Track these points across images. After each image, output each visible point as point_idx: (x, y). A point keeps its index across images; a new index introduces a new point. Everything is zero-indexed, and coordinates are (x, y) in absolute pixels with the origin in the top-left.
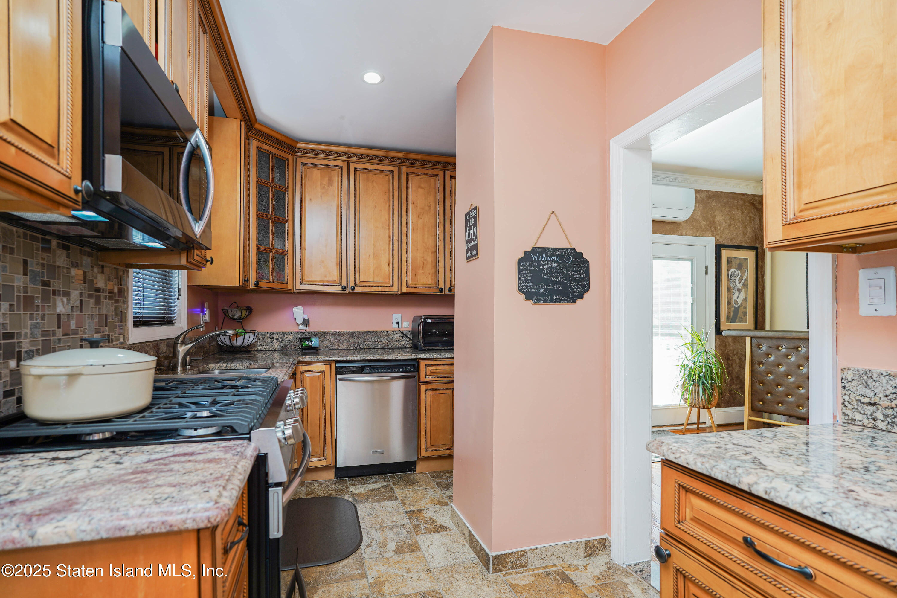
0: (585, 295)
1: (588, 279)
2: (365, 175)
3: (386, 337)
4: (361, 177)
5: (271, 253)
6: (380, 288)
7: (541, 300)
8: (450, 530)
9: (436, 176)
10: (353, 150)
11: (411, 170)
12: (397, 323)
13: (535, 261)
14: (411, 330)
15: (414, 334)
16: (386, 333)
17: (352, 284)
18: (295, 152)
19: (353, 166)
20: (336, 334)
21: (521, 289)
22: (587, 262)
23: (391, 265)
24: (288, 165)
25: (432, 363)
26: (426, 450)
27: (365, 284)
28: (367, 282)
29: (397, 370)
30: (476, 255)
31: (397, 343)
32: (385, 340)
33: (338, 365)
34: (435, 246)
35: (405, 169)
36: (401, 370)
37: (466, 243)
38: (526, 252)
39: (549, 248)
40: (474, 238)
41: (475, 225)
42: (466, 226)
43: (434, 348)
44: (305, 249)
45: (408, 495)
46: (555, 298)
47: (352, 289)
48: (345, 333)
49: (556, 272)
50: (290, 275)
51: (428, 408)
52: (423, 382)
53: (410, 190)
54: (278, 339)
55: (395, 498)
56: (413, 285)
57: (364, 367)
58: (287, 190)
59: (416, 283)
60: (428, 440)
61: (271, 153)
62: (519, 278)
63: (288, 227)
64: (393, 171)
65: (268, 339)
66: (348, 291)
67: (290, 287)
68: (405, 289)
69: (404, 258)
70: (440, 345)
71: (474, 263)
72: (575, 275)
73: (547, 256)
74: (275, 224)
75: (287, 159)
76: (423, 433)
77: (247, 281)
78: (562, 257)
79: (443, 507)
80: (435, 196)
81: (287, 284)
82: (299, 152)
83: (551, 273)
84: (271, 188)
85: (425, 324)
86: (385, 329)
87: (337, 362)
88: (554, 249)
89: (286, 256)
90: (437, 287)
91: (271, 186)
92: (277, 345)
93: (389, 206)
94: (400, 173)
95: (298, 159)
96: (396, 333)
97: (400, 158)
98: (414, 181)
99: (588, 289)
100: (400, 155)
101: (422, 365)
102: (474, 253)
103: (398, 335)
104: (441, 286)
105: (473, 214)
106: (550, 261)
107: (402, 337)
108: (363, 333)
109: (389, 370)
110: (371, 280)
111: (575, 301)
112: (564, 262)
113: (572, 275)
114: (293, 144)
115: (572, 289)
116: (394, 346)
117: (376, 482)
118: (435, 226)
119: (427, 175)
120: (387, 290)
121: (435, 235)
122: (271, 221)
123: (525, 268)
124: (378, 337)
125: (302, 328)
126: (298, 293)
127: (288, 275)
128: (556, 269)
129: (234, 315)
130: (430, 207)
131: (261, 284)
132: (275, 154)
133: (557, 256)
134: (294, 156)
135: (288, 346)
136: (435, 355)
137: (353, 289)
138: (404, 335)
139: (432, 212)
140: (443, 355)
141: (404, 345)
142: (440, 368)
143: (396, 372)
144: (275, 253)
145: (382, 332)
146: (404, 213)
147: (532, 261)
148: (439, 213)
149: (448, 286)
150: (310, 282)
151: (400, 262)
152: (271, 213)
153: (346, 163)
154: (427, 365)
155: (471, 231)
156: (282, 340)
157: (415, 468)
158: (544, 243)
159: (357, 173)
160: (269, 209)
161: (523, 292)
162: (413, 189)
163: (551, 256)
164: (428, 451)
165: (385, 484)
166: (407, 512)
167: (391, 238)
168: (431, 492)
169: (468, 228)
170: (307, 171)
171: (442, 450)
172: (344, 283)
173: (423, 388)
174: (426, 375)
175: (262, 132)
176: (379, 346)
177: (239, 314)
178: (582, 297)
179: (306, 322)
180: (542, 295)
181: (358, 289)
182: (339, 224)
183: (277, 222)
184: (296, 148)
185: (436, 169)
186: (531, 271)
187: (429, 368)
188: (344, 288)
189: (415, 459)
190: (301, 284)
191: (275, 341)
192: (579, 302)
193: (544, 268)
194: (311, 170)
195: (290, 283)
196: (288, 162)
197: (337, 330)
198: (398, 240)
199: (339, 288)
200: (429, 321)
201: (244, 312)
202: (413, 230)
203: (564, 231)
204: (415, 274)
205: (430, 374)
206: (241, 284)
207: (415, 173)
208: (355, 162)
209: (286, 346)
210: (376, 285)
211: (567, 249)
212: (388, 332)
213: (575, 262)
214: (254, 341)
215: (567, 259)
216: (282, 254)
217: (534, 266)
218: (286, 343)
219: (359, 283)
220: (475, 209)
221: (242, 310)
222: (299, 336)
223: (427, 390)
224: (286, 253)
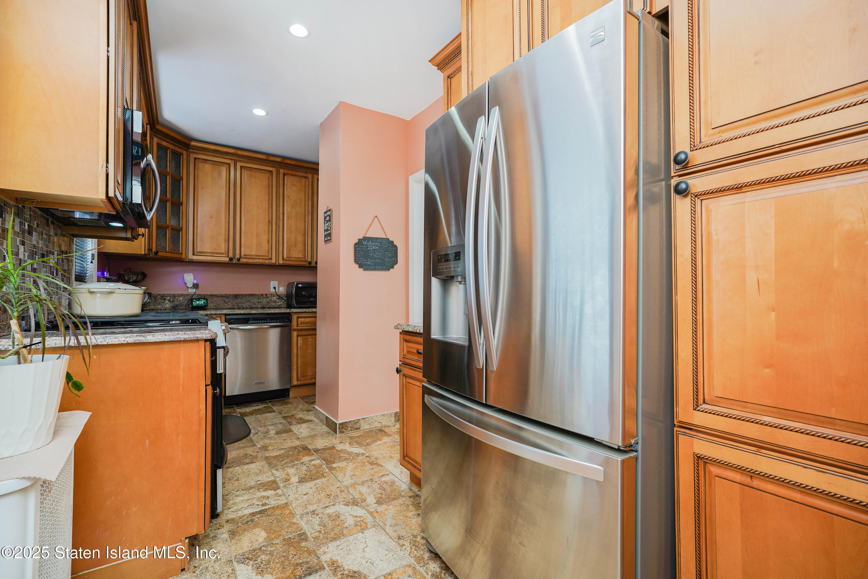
0: (395, 266)
1: (397, 257)
2: (249, 172)
3: (265, 299)
4: (245, 173)
5: (168, 229)
6: (261, 260)
7: (368, 268)
8: (314, 421)
9: (306, 178)
10: (240, 152)
11: (286, 172)
12: (275, 288)
13: (365, 245)
14: (285, 293)
15: (289, 296)
16: (265, 296)
17: (238, 256)
18: (189, 148)
19: (239, 165)
20: (222, 296)
21: (356, 261)
22: (396, 247)
23: (270, 243)
24: (183, 159)
25: (302, 316)
26: (297, 380)
27: (249, 257)
28: (250, 255)
29: (275, 321)
30: (330, 239)
31: (274, 304)
32: (265, 301)
33: (228, 317)
34: (305, 230)
35: (281, 171)
36: (278, 321)
37: (325, 231)
38: (359, 240)
39: (373, 238)
40: (329, 229)
41: (330, 220)
42: (325, 220)
43: (304, 306)
44: (197, 227)
45: (283, 409)
46: (377, 267)
47: (237, 260)
48: (230, 295)
49: (378, 252)
50: (184, 247)
51: (299, 349)
52: (295, 330)
53: (286, 187)
54: (169, 300)
55: (274, 411)
56: (288, 259)
57: (249, 318)
58: (182, 178)
59: (290, 258)
60: (299, 372)
61: (169, 148)
62: (355, 254)
63: (183, 208)
64: (272, 171)
65: (160, 300)
66: (234, 261)
67: (184, 256)
68: (281, 262)
69: (281, 238)
70: (309, 304)
71: (329, 245)
72: (389, 254)
73: (372, 242)
74: (171, 205)
75: (182, 154)
76: (295, 367)
77: (150, 250)
78: (381, 243)
79: (309, 412)
80: (305, 193)
81: (181, 254)
82: (192, 149)
83: (375, 253)
84: (168, 176)
85: (297, 287)
86: (264, 293)
87: (226, 315)
88: (377, 238)
89: (181, 232)
90: (307, 261)
91: (169, 175)
92: (168, 305)
93: (269, 198)
94: (278, 173)
95: (191, 154)
96: (274, 296)
97: (278, 162)
98: (289, 180)
99: (396, 263)
100: (278, 160)
101: (294, 317)
102: (329, 238)
103: (275, 298)
104: (309, 260)
105: (329, 213)
106: (374, 245)
107: (279, 299)
108: (246, 295)
109: (268, 321)
110: (254, 253)
111: (389, 270)
112: (382, 246)
113: (387, 254)
114: (188, 142)
115: (387, 263)
116: (272, 306)
117: (258, 405)
118: (305, 215)
119: (299, 176)
120: (267, 262)
121: (305, 222)
122: (168, 203)
123: (359, 249)
124: (259, 299)
125: (192, 291)
126: (189, 262)
127: (182, 247)
128: (378, 250)
129: (131, 279)
130: (301, 200)
131: (160, 254)
132: (172, 149)
133: (378, 243)
134: (187, 151)
135: (179, 306)
136: (304, 310)
137: (239, 260)
138: (280, 297)
139: (303, 205)
140: (310, 310)
141: (280, 305)
142: (308, 320)
143: (274, 322)
144: (171, 229)
145: (262, 295)
146: (281, 204)
147: (363, 245)
148: (308, 205)
149: (315, 260)
150: (201, 253)
151: (277, 242)
152: (168, 197)
153: (233, 161)
154: (298, 318)
155: (328, 224)
156: (173, 301)
157: (289, 394)
158: (371, 234)
159: (243, 170)
160: (167, 193)
161: (357, 263)
162: (288, 186)
163: (374, 242)
164: (299, 380)
165: (265, 406)
166: (283, 417)
167: (270, 222)
168: (301, 406)
169: (326, 222)
170: (200, 165)
171: (309, 379)
172: (231, 255)
173: (295, 334)
174: (297, 325)
175: (162, 132)
176: (259, 306)
177: (135, 278)
178: (393, 268)
179: (196, 286)
180: (369, 265)
181: (243, 260)
182: (227, 209)
183: (173, 203)
184: (190, 145)
185: (306, 172)
186: (362, 251)
187: (300, 320)
188: (231, 259)
189: (289, 387)
190: (194, 254)
191: (167, 302)
192: (391, 270)
193: (370, 250)
194: (203, 164)
195: (184, 253)
196: (183, 156)
197: (224, 293)
198: (276, 224)
199: (227, 259)
200: (300, 286)
201: (140, 276)
202: (288, 217)
203: (383, 228)
204: (289, 250)
205: (301, 324)
206: (146, 253)
207: (290, 174)
208: (240, 161)
209: (177, 305)
210: (257, 257)
211: (384, 238)
212: (266, 295)
213: (390, 246)
214: (148, 301)
215: (384, 244)
216: (177, 231)
217: (364, 248)
218: (177, 303)
219: (244, 255)
220: (330, 210)
221: (138, 275)
222: (189, 298)
223: (298, 336)
224: (181, 230)
